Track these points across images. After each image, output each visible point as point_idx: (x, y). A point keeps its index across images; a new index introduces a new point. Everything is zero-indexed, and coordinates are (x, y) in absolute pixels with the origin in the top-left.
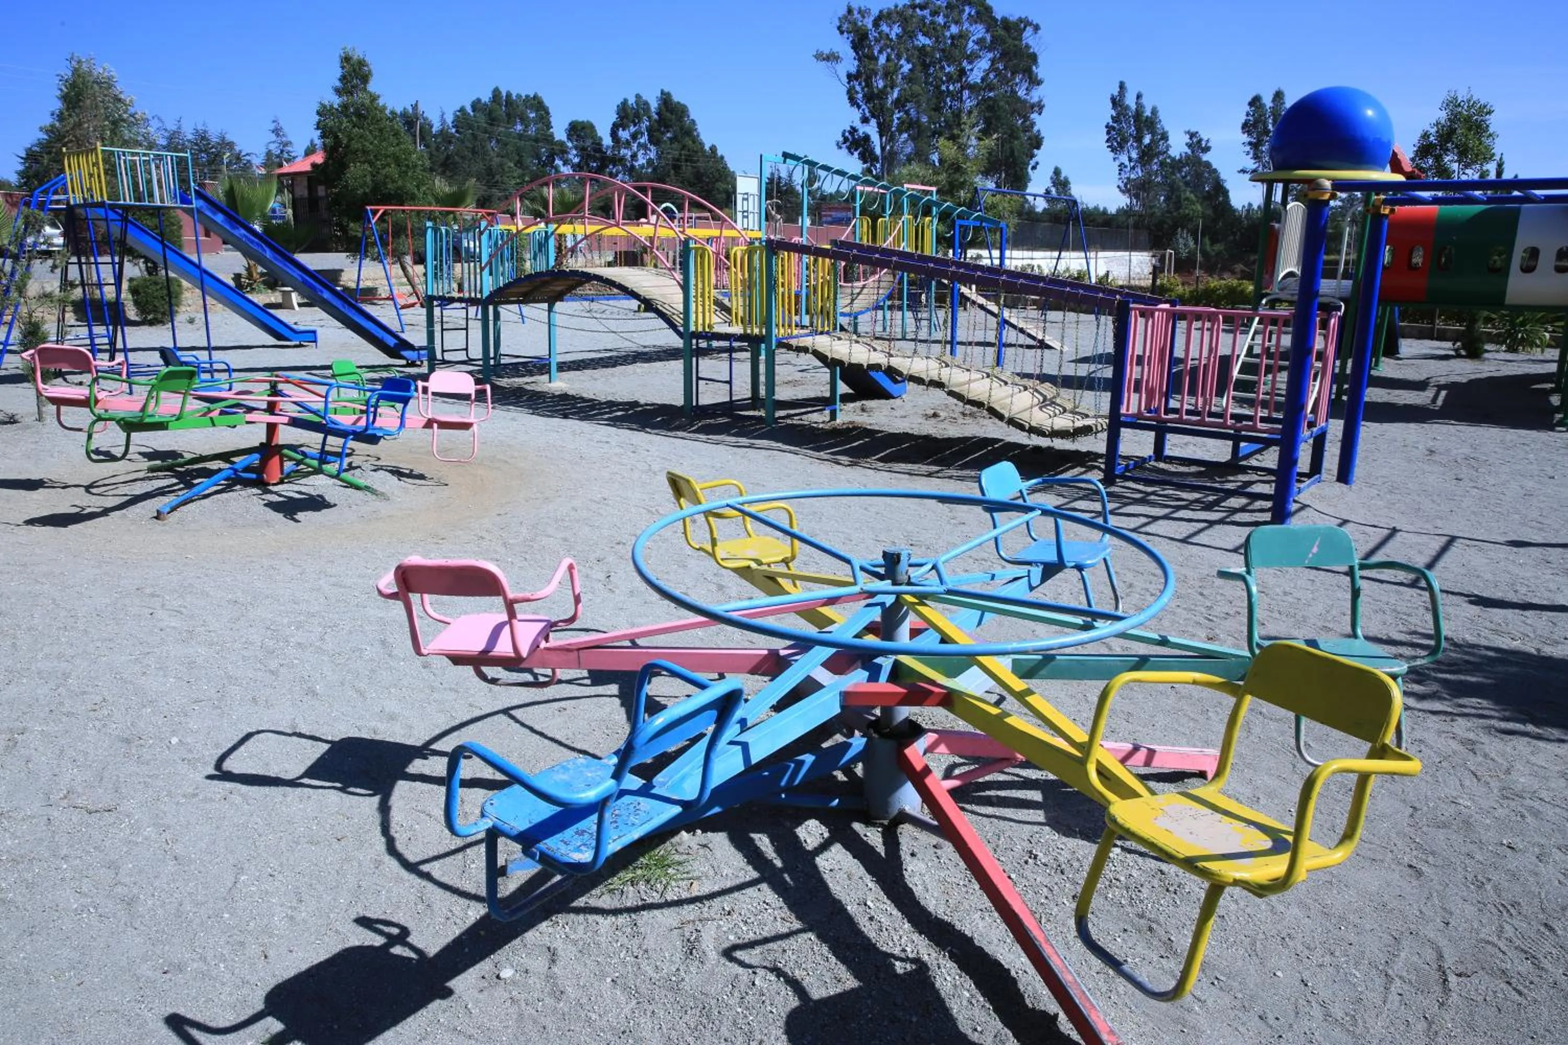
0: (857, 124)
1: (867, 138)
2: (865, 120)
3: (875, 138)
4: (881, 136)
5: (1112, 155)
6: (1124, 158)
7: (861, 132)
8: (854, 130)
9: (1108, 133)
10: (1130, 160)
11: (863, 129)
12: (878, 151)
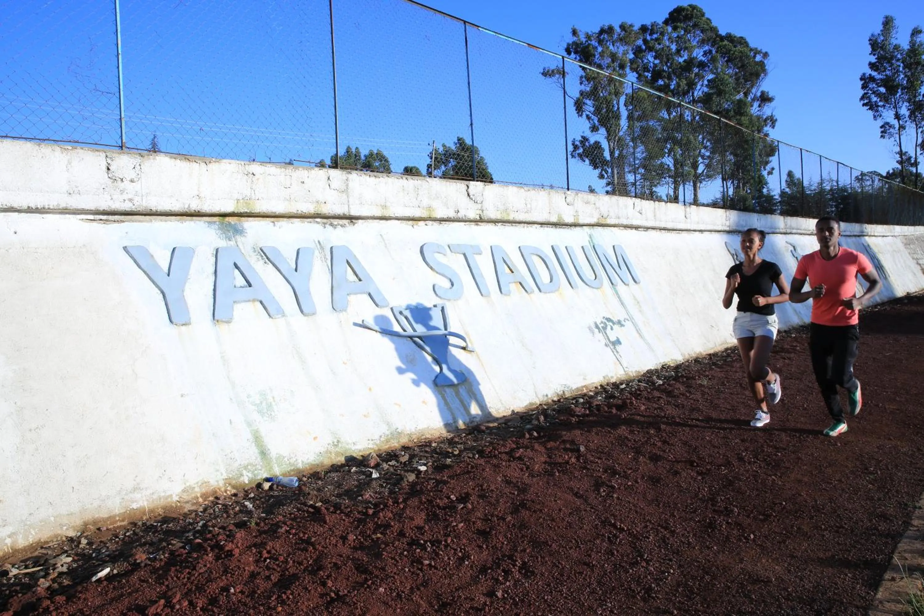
0: (588, 133)
1: (597, 145)
2: (594, 129)
3: (605, 145)
4: (609, 141)
5: (871, 113)
6: (888, 115)
7: (592, 141)
8: (585, 139)
9: (864, 87)
10: (897, 117)
11: (593, 138)
12: (607, 155)
